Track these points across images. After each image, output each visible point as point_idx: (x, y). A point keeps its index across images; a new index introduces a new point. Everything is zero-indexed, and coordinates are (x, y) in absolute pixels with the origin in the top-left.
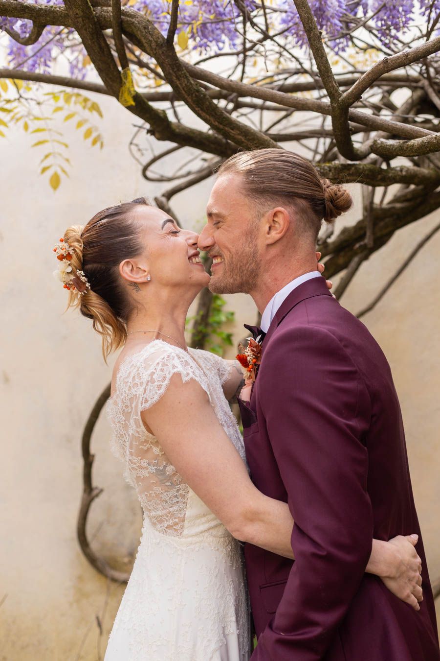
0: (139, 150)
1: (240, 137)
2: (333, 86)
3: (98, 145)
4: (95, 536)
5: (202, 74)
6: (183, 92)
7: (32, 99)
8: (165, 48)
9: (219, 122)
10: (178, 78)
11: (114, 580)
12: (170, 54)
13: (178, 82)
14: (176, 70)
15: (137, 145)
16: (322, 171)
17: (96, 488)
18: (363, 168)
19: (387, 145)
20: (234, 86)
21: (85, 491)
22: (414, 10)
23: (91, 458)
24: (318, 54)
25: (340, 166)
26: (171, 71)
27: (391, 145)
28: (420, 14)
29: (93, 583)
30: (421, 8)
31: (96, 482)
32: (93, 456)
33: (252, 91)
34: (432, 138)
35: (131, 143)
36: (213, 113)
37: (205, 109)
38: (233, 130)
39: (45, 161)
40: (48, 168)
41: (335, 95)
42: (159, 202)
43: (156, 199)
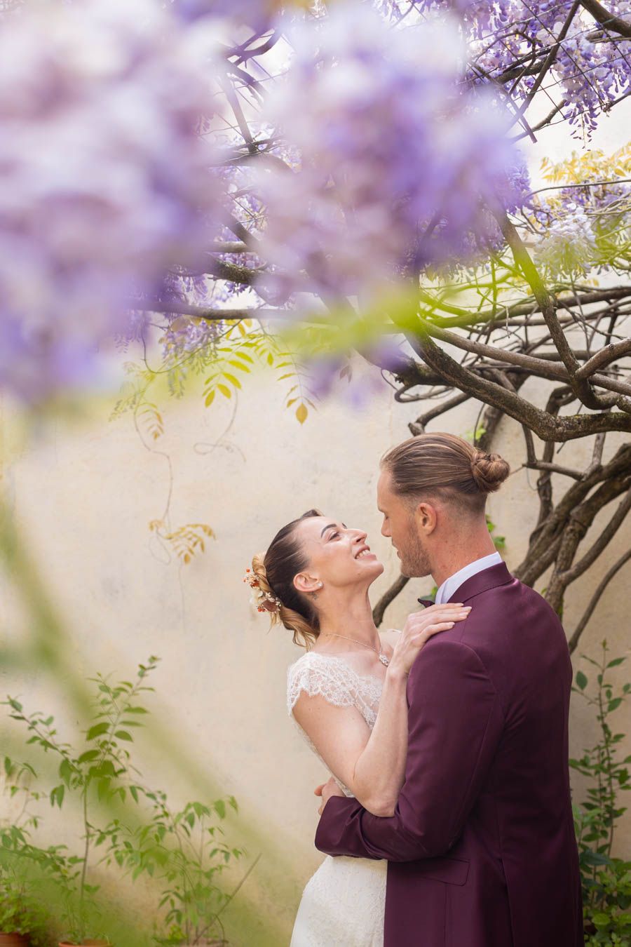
2: (570, 359)
3: (346, 378)
16: (571, 424)
18: (615, 417)
20: (478, 349)
25: (590, 418)
36: (459, 375)
38: (478, 389)
39: (291, 394)
40: (294, 401)
41: (571, 367)
42: (414, 429)
43: (410, 425)
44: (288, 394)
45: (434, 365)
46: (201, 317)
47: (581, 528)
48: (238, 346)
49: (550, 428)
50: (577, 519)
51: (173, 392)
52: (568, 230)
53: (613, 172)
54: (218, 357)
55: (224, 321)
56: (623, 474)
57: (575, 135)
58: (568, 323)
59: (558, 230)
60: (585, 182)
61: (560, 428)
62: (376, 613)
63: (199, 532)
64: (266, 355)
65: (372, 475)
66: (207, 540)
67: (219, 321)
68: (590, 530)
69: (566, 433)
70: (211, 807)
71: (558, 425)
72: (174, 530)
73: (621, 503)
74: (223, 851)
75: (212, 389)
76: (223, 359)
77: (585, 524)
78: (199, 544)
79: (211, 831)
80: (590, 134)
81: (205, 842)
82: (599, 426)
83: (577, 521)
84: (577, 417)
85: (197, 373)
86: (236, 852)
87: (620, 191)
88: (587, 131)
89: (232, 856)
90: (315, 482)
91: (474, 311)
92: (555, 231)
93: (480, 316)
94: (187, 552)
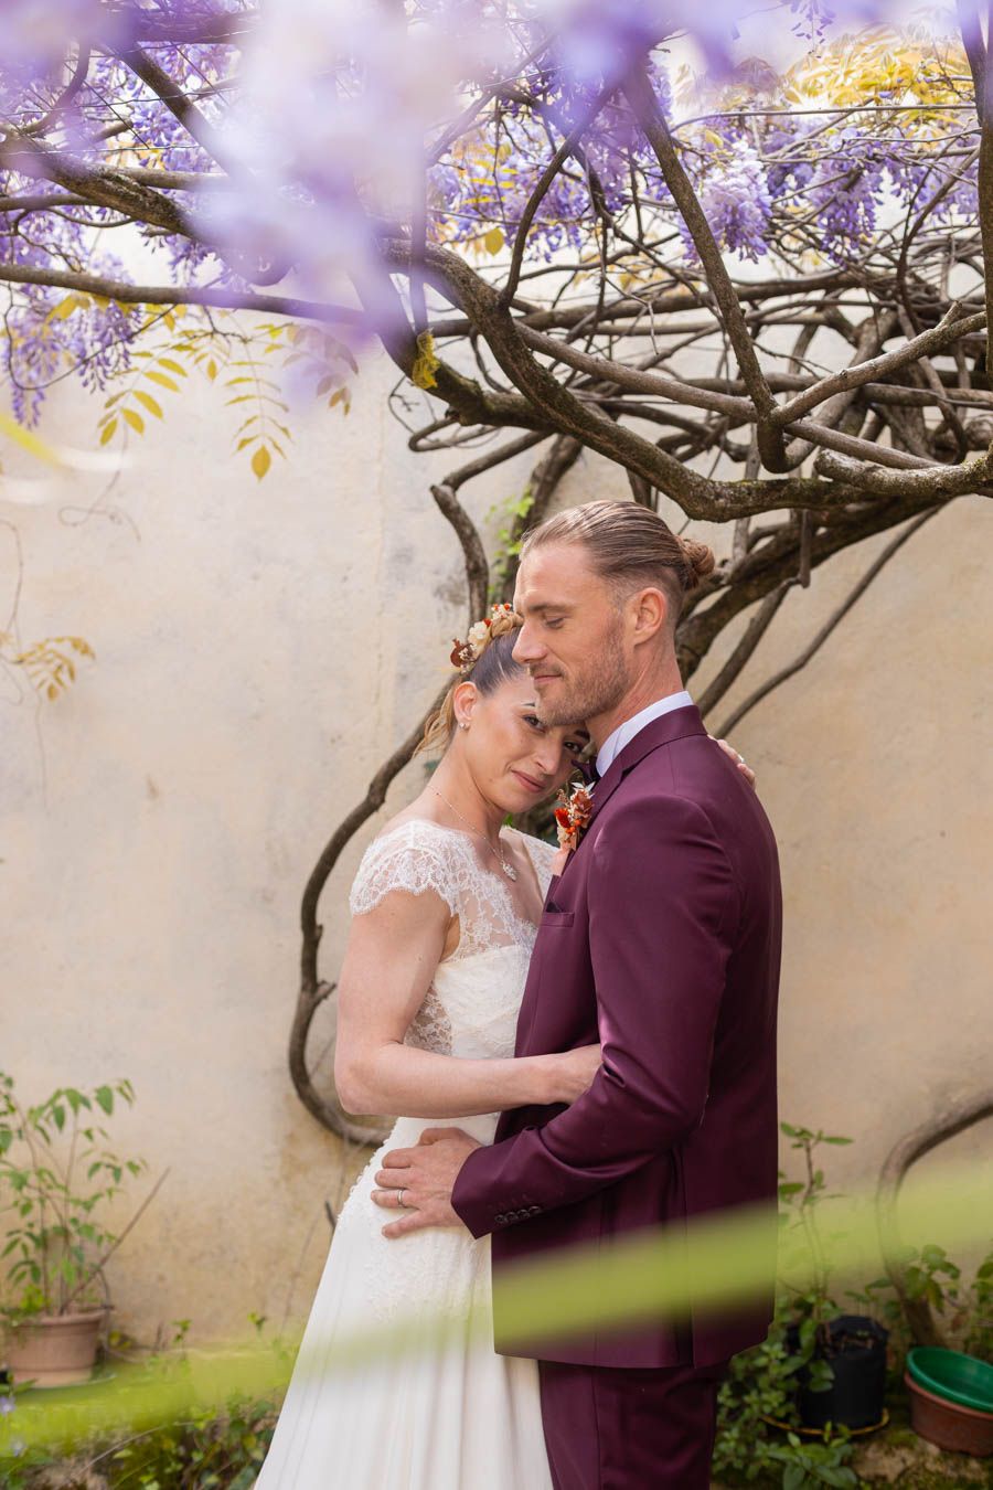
0: (405, 404)
1: (609, 445)
2: (763, 392)
3: (341, 404)
4: (318, 1065)
5: (551, 347)
6: (523, 380)
7: (233, 335)
8: (496, 315)
9: (576, 424)
10: (515, 360)
11: (354, 1141)
12: (505, 323)
13: (515, 366)
14: (512, 347)
15: (400, 397)
16: (737, 495)
17: (324, 982)
19: (841, 468)
20: (602, 370)
21: (304, 988)
22: (882, 186)
23: (317, 932)
24: (739, 345)
25: (764, 486)
26: (505, 350)
27: (848, 469)
28: (892, 193)
29: (315, 1146)
30: (894, 183)
31: (323, 973)
32: (321, 927)
33: (630, 379)
34: (911, 478)
35: (392, 395)
36: (569, 411)
37: (556, 405)
38: (597, 434)
39: (246, 429)
40: (250, 440)
41: (763, 405)
42: (440, 495)
43: (433, 489)
44: (241, 429)
45: (533, 393)
46: (110, 297)
47: (692, 657)
48: (164, 349)
49: (706, 500)
50: (687, 643)
51: (20, 417)
52: (736, 185)
53: (782, 96)
54: (130, 367)
55: (143, 306)
56: (763, 574)
57: (799, 31)
58: (701, 333)
59: (721, 184)
60: (741, 109)
61: (721, 501)
62: (376, 788)
63: (65, 649)
64: (205, 363)
65: (349, 569)
66: (79, 661)
67: (135, 305)
68: (705, 662)
69: (730, 509)
70: (92, 1096)
71: (718, 496)
72: (26, 648)
73: (752, 620)
74: (108, 1166)
75: (115, 416)
76: (136, 369)
77: (698, 652)
78: (66, 668)
79: (88, 1134)
80: (822, 31)
81: (78, 1152)
82: (780, 498)
83: (688, 648)
84: (746, 484)
85: (92, 392)
86: (133, 1167)
87: (794, 127)
88: (818, 25)
89: (126, 1173)
90: (255, 577)
91: (547, 307)
92: (715, 185)
93: (560, 316)
94: (51, 681)
